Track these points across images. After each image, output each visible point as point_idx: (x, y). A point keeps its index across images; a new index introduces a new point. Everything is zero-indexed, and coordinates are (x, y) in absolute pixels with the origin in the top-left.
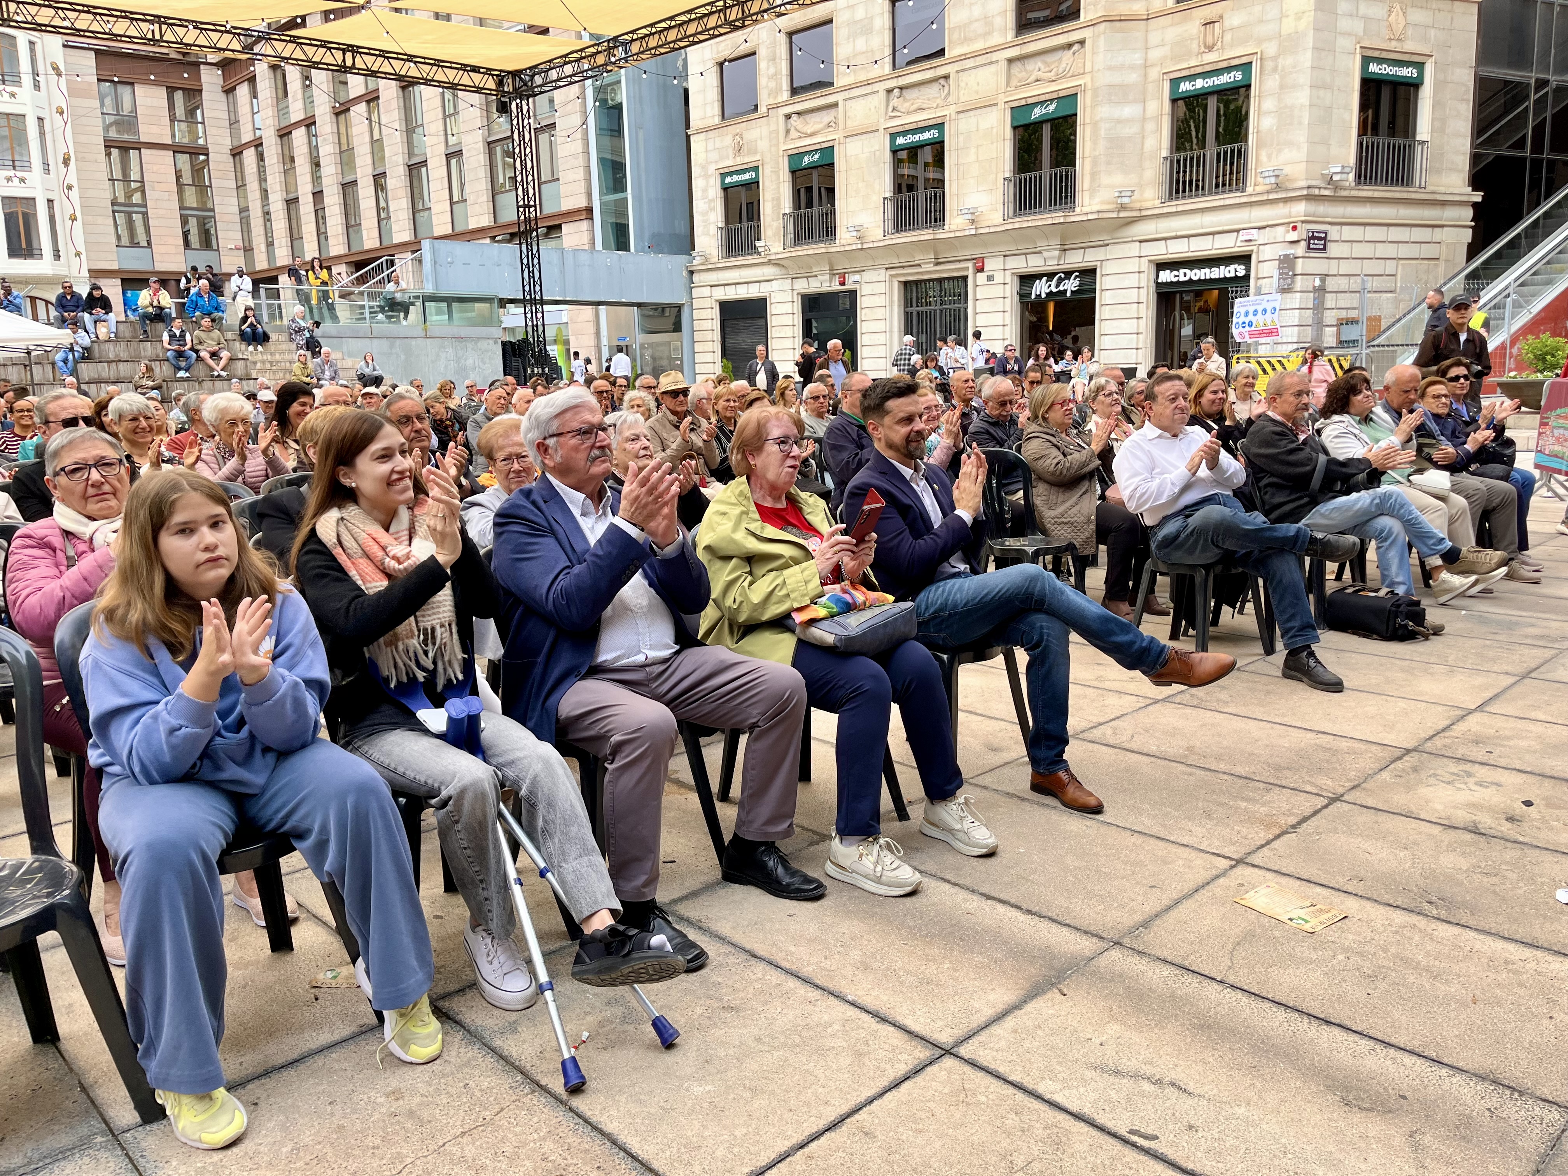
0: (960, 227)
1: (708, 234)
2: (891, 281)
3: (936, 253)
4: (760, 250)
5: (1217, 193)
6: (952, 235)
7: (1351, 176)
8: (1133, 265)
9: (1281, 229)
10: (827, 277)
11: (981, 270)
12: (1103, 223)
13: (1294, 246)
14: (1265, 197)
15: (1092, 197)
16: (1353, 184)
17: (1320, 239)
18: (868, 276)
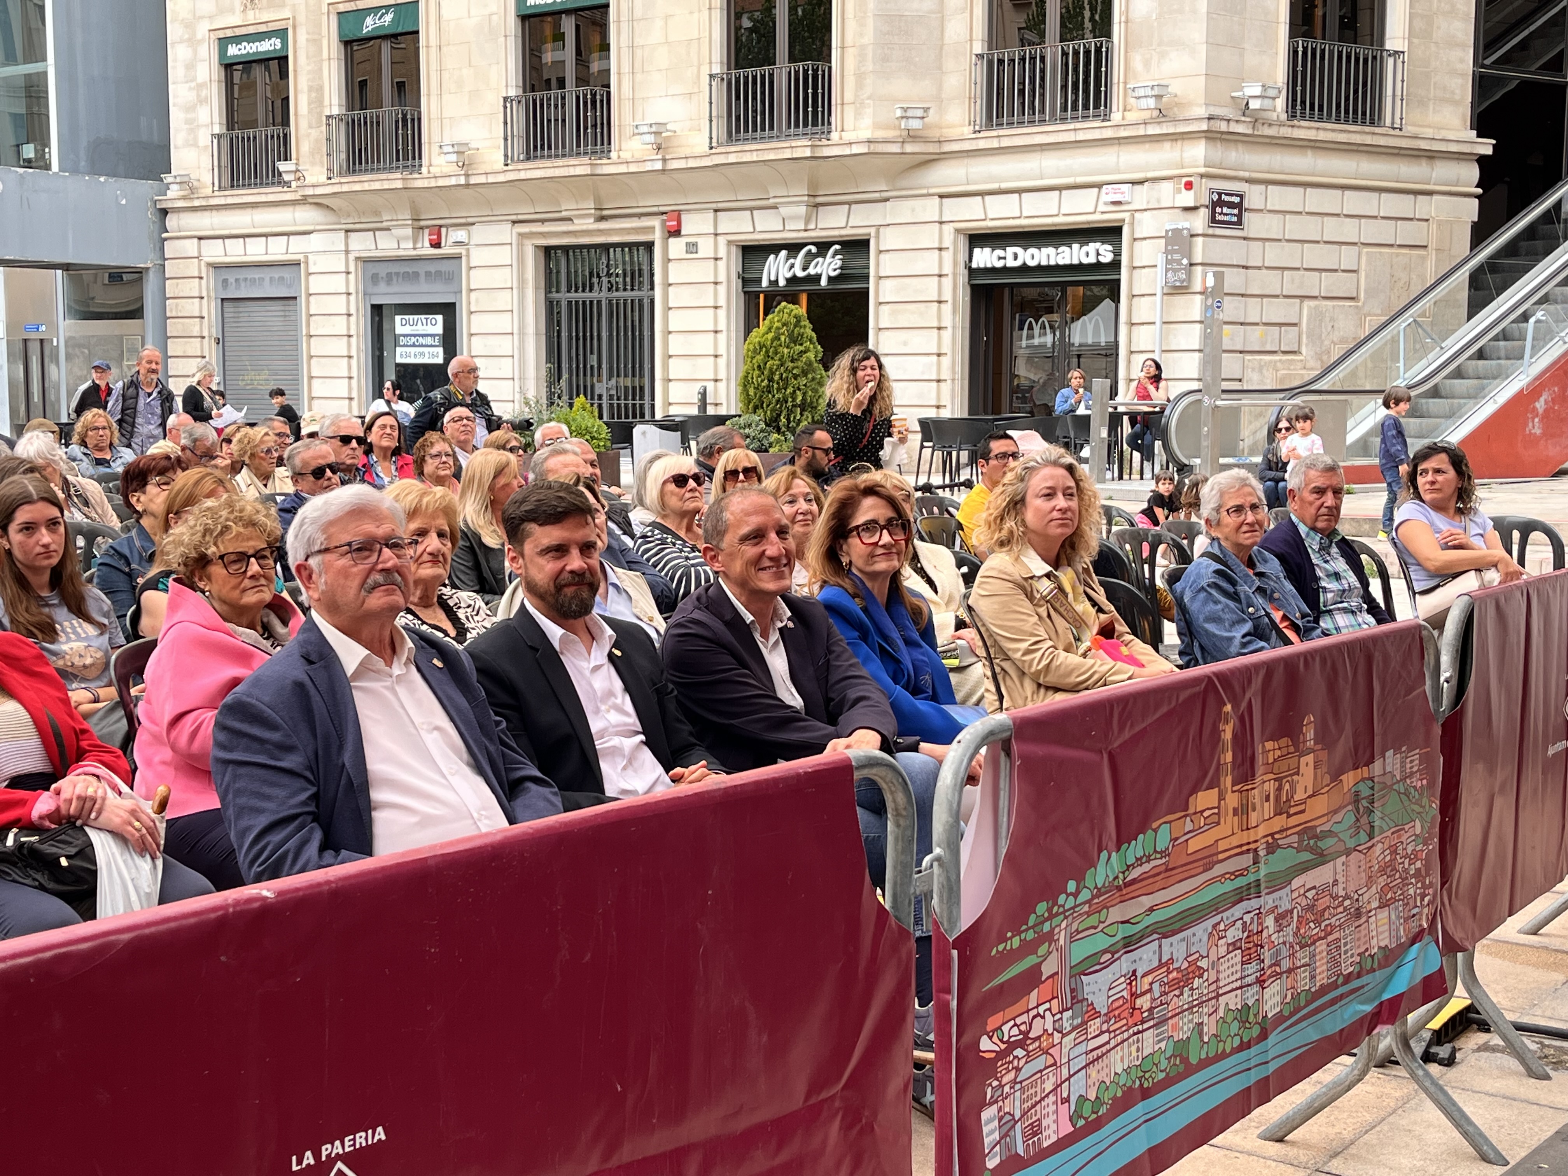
0: (638, 156)
1: (195, 145)
2: (520, 245)
3: (597, 199)
4: (286, 177)
5: (1064, 120)
6: (623, 169)
7: (1280, 103)
8: (928, 237)
9: (1167, 186)
10: (409, 231)
11: (676, 233)
12: (878, 161)
13: (1190, 215)
14: (1141, 131)
15: (858, 115)
16: (1284, 116)
17: (1231, 205)
18: (480, 234)
